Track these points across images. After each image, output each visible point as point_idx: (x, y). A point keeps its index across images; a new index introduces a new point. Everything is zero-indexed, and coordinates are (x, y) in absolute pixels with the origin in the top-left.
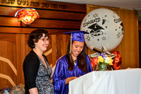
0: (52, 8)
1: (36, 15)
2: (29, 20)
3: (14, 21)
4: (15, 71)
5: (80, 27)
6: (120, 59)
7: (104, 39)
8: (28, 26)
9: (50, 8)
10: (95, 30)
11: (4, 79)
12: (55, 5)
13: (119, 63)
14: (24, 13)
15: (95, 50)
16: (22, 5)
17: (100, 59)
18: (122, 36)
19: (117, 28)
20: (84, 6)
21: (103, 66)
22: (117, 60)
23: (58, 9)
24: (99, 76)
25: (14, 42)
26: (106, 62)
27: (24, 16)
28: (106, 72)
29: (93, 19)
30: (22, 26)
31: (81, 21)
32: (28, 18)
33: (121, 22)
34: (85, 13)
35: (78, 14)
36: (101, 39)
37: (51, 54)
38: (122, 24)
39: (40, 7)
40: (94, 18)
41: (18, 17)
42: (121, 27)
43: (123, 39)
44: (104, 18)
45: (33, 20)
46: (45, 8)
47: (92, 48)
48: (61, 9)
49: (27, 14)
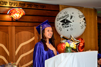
0: (35, 8)
1: (23, 12)
2: (18, 17)
3: (7, 17)
4: (8, 53)
5: (54, 21)
6: (84, 44)
7: (72, 29)
8: (17, 21)
9: (33, 7)
10: (65, 23)
12: (37, 5)
13: (83, 47)
14: (14, 11)
15: (64, 38)
16: (13, 6)
17: (67, 44)
18: (84, 28)
20: (58, 6)
21: (69, 50)
22: (81, 45)
23: (39, 8)
25: (7, 32)
26: (71, 46)
27: (14, 13)
28: (71, 53)
30: (13, 20)
31: (56, 17)
32: (17, 15)
33: (84, 17)
34: (58, 11)
35: (53, 12)
36: (69, 30)
37: (34, 41)
38: (84, 19)
39: (26, 7)
40: (65, 15)
41: (10, 14)
42: (84, 21)
44: (72, 15)
45: (21, 16)
46: (29, 7)
47: (62, 36)
48: (41, 8)
49: (16, 12)
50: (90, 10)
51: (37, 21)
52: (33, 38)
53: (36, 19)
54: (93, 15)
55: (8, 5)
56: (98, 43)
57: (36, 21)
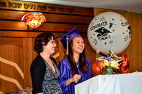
0: (60, 12)
1: (43, 18)
2: (36, 24)
3: (21, 25)
4: (22, 75)
5: (87, 30)
6: (128, 62)
7: (111, 42)
8: (34, 30)
9: (57, 11)
10: (102, 33)
11: (11, 83)
12: (62, 9)
14: (30, 17)
15: (101, 54)
16: (29, 9)
17: (106, 63)
18: (129, 40)
19: (125, 31)
20: (91, 10)
21: (109, 70)
22: (125, 64)
23: (65, 12)
24: (105, 80)
25: (21, 46)
26: (112, 65)
27: (31, 20)
28: (112, 76)
29: (100, 22)
30: (29, 30)
31: (88, 25)
33: (128, 26)
34: (92, 17)
35: (85, 18)
38: (129, 28)
39: (47, 11)
41: (25, 21)
42: (129, 31)
43: (131, 43)
44: (112, 22)
45: (40, 24)
46: (51, 12)
47: (98, 51)
48: (68, 13)
49: (34, 18)
51: (63, 30)
52: (58, 55)
53: (61, 28)
55: (22, 8)
57: (61, 30)
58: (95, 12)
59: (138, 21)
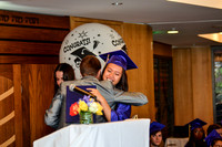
5: (58, 52)
9: (10, 22)
10: (82, 57)
12: (19, 18)
20: (67, 19)
23: (24, 23)
24: (80, 133)
29: (80, 40)
31: (61, 43)
33: (123, 45)
34: (68, 30)
35: (56, 32)
37: (12, 96)
38: (124, 48)
44: (97, 39)
47: (72, 87)
48: (28, 24)
50: (138, 27)
51: (20, 51)
52: (11, 91)
53: (17, 48)
54: (143, 40)
56: (156, 100)
57: (16, 51)
58: (72, 23)
59: (140, 38)
